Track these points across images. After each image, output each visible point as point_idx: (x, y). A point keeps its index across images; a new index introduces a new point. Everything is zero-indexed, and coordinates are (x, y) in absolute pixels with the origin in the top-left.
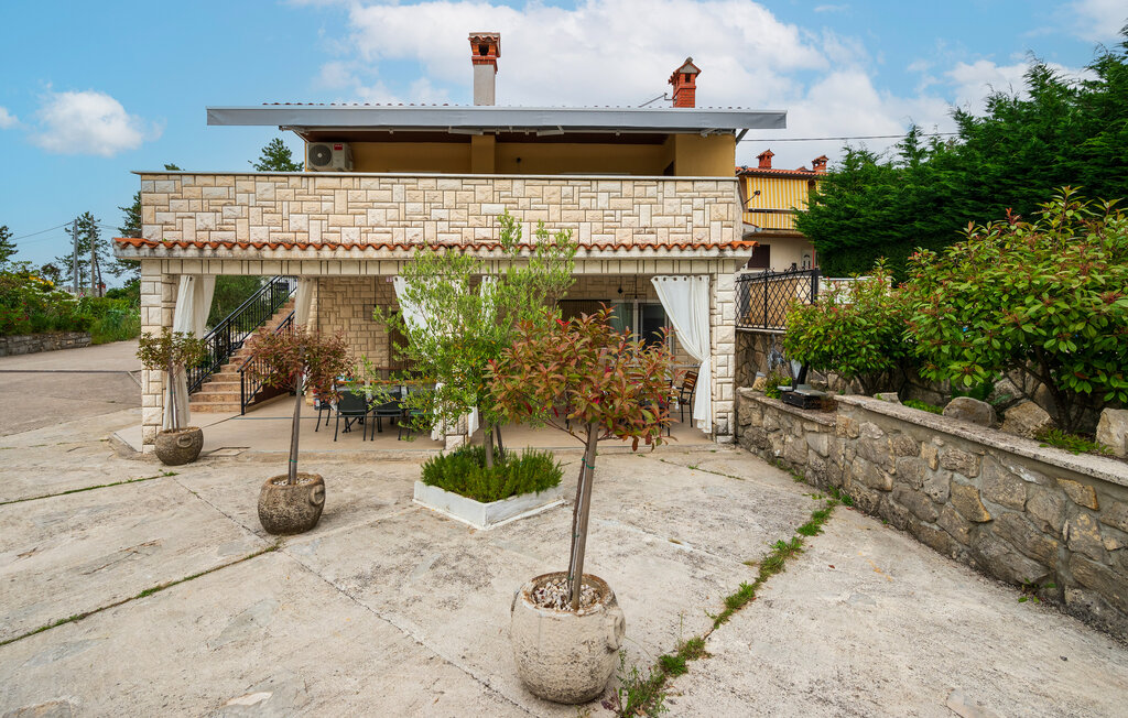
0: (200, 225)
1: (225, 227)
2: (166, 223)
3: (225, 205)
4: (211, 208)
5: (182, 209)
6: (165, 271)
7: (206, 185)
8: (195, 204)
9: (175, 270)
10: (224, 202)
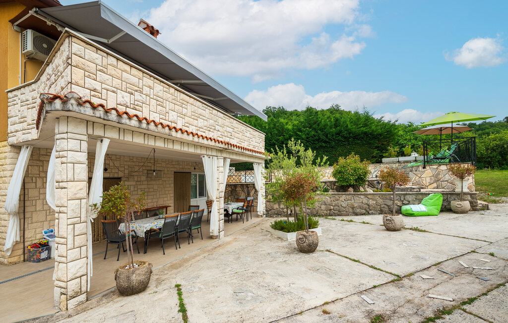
0: (120, 100)
1: (137, 107)
2: (95, 90)
3: (136, 91)
4: (128, 90)
5: (108, 82)
6: (90, 132)
7: (126, 71)
8: (117, 82)
9: (99, 132)
10: (137, 89)
